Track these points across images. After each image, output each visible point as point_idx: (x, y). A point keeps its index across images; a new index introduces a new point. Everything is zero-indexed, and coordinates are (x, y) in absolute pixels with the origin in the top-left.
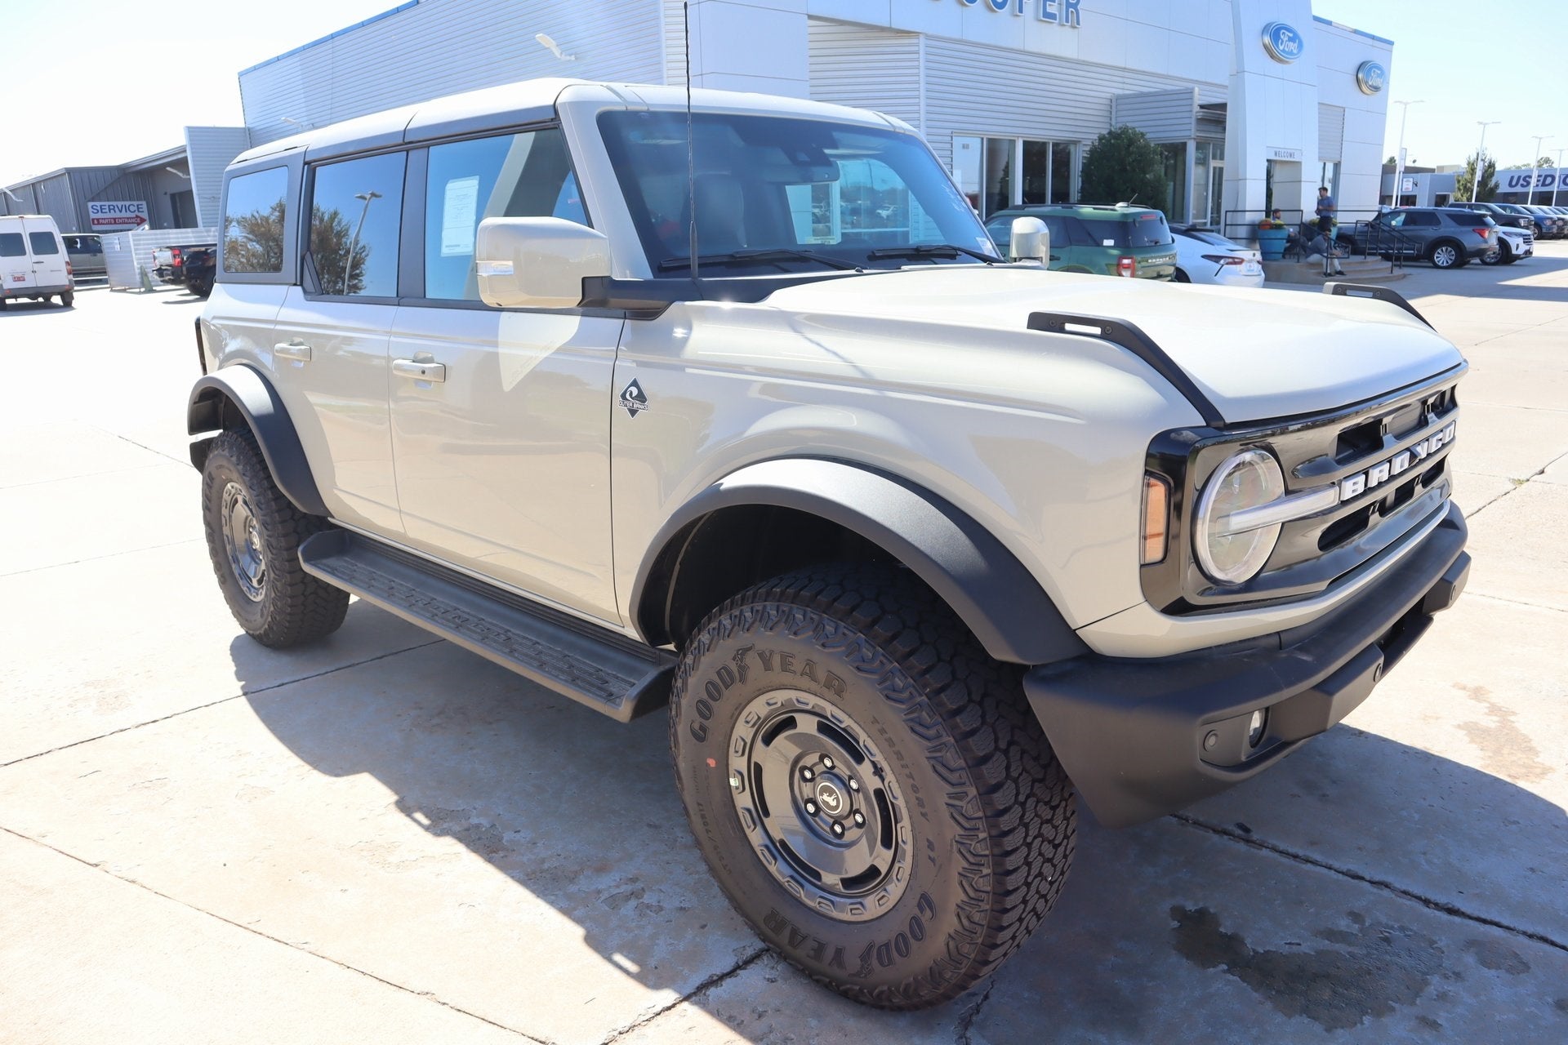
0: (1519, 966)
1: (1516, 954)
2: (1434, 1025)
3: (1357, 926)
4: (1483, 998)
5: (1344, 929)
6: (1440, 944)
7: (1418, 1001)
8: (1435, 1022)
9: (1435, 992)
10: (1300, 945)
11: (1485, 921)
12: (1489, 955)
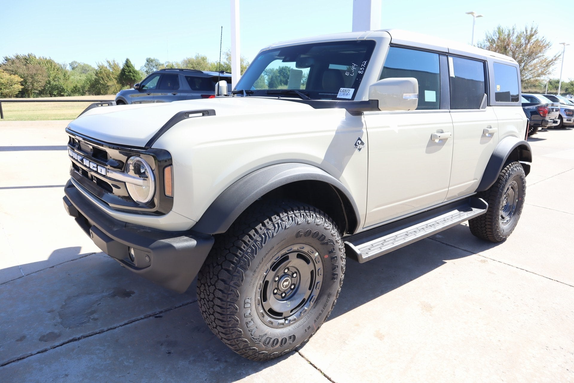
0: (43, 339)
1: (46, 342)
2: (49, 312)
3: (92, 318)
4: (44, 325)
5: (94, 315)
6: (68, 329)
7: (58, 314)
8: (49, 313)
9: (56, 318)
10: (98, 305)
11: (64, 344)
12: (53, 336)
